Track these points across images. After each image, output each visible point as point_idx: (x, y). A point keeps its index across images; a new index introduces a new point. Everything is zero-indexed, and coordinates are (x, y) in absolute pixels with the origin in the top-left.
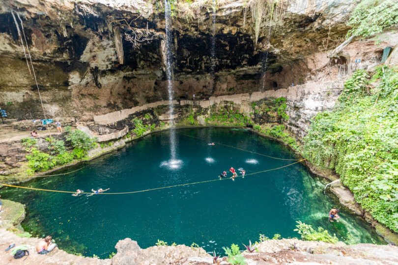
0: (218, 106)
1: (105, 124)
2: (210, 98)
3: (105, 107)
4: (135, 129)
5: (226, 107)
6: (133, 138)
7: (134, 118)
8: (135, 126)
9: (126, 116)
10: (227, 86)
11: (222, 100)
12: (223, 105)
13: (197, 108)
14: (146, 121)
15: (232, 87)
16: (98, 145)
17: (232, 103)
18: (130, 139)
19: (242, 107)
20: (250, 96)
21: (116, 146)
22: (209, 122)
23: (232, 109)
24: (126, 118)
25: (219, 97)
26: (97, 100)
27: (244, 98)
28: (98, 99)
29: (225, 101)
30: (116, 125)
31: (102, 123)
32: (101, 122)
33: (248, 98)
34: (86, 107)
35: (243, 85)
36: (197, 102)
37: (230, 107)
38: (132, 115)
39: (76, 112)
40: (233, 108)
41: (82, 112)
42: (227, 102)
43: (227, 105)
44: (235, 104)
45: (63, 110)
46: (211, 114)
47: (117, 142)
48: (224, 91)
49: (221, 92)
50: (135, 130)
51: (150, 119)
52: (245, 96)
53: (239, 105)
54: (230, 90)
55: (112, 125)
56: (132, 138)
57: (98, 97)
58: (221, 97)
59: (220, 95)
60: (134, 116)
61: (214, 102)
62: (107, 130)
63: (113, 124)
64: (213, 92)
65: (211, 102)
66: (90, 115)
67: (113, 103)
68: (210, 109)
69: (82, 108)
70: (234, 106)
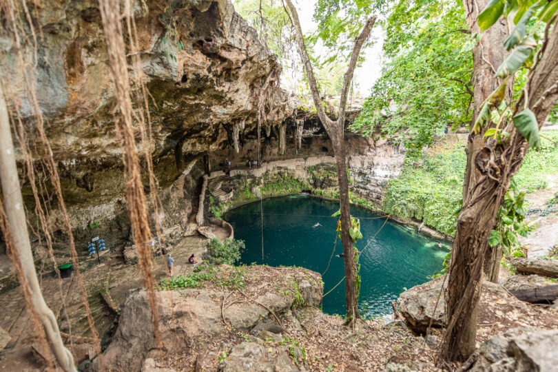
0: (271, 173)
2: (262, 165)
11: (274, 166)
12: (276, 171)
13: (252, 178)
17: (286, 169)
19: (297, 172)
22: (264, 193)
23: (286, 175)
29: (278, 167)
33: (304, 162)
37: (284, 173)
42: (281, 168)
43: (280, 172)
44: (290, 169)
46: (264, 183)
48: (275, 155)
49: (272, 157)
52: (299, 161)
53: (294, 170)
59: (271, 161)
61: (266, 169)
64: (262, 157)
65: (263, 169)
68: (263, 178)
70: (289, 172)
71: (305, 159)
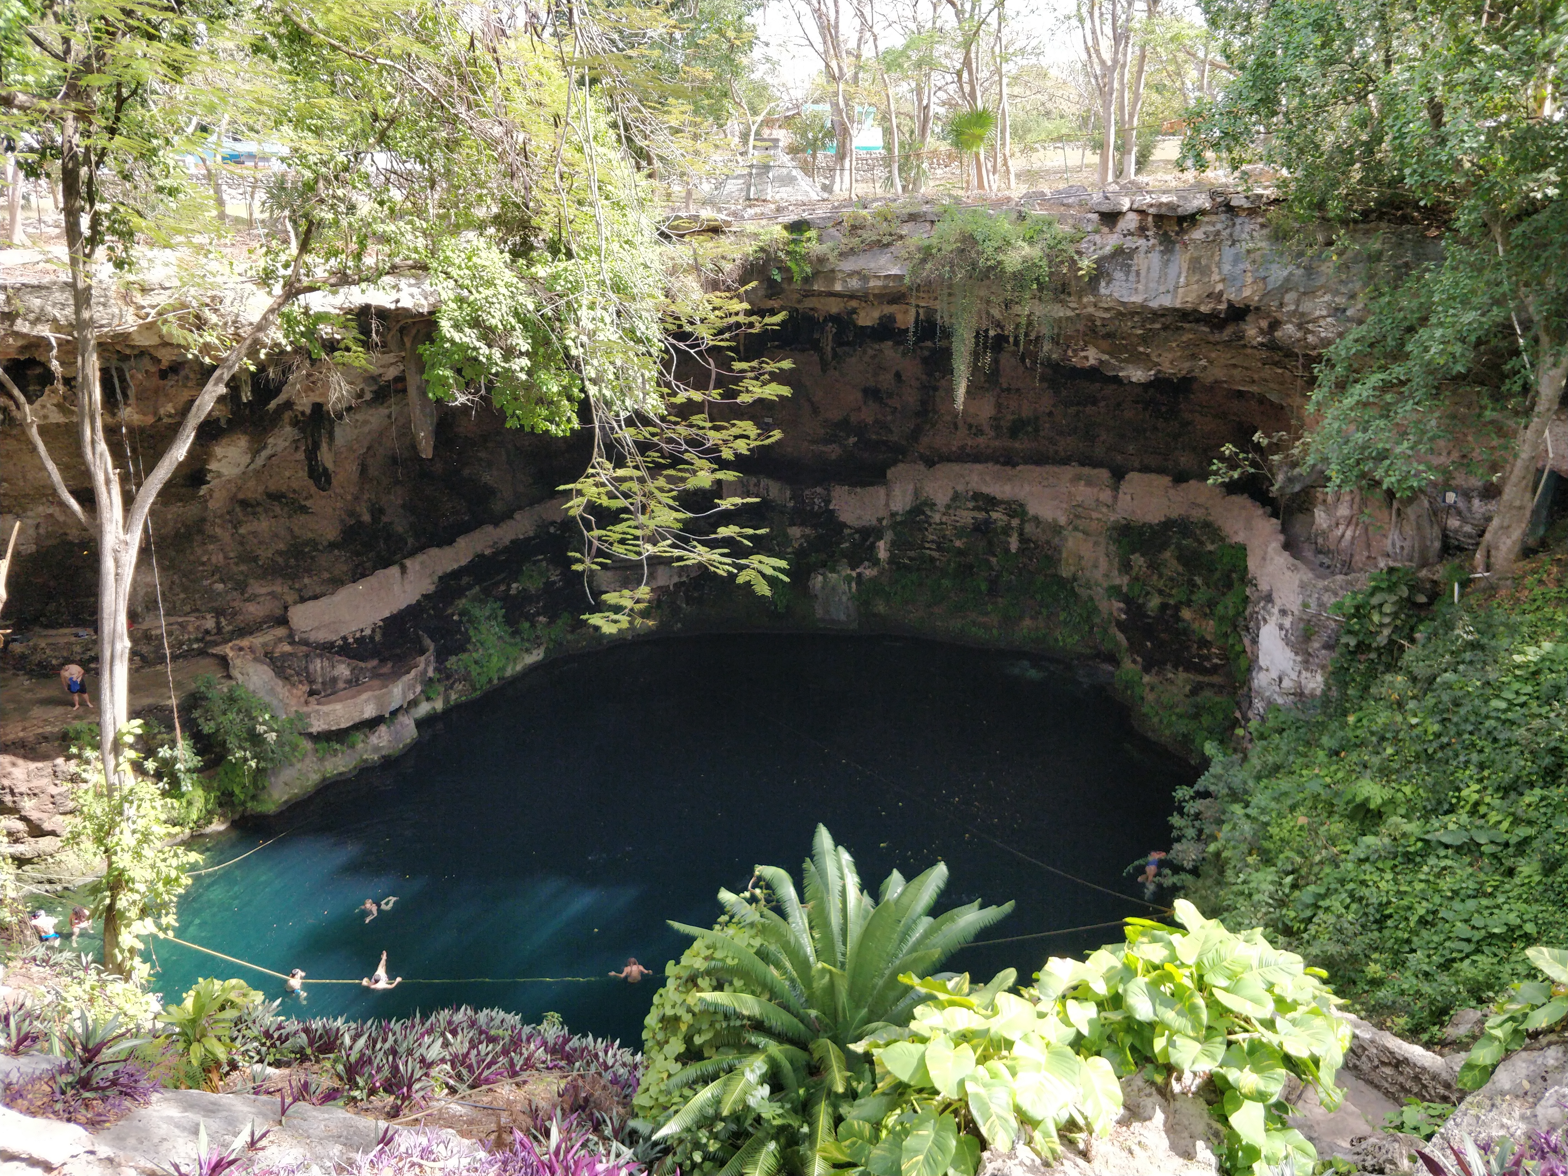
0: (937, 518)
1: (333, 637)
2: (889, 474)
3: (332, 545)
4: (464, 650)
5: (982, 529)
6: (453, 697)
7: (460, 592)
8: (468, 640)
9: (427, 586)
10: (999, 406)
11: (960, 488)
12: (966, 517)
13: (814, 527)
14: (525, 597)
15: (1026, 411)
16: (307, 745)
17: (1017, 509)
18: (439, 705)
19: (1070, 543)
20: (1116, 488)
21: (376, 749)
22: (881, 607)
23: (1014, 544)
24: (425, 596)
25: (943, 469)
26: (303, 518)
27: (1084, 493)
28: (304, 510)
29: (977, 496)
30: (378, 638)
31: (322, 636)
32: (318, 628)
33: (1106, 495)
34: (255, 559)
35: (1090, 409)
36: (815, 495)
37: (1007, 530)
38: (456, 575)
39: (220, 587)
40: (1023, 539)
41: (241, 587)
42: (990, 502)
43: (987, 522)
44: (1036, 519)
45: (173, 583)
46: (892, 561)
47: (383, 729)
48: (980, 432)
49: (960, 439)
50: (464, 656)
51: (549, 584)
52: (1089, 483)
53: (1057, 529)
54: (1016, 429)
55: (360, 641)
56: (446, 700)
57: (308, 503)
58: (956, 467)
59: (949, 460)
60: (465, 580)
61: (917, 493)
62: (343, 670)
63: (368, 632)
64: (915, 435)
65: (897, 492)
66: (272, 594)
67: (366, 518)
68: (889, 536)
69: (243, 568)
70: (1029, 528)
71: (1119, 475)
